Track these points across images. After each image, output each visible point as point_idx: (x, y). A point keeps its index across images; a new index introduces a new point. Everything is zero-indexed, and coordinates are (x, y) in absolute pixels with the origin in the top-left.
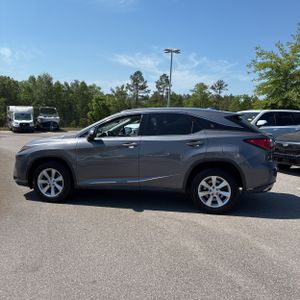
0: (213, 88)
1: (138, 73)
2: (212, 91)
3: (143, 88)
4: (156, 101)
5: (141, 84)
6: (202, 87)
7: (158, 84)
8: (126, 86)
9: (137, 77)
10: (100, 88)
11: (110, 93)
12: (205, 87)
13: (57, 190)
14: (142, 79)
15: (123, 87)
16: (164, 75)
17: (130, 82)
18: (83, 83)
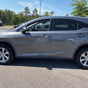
0: (50, 13)
1: (27, 8)
2: (50, 14)
3: (29, 13)
4: (33, 17)
5: (28, 11)
6: (47, 13)
7: (34, 12)
8: (23, 12)
9: (27, 9)
10: (14, 12)
11: (18, 14)
12: (48, 13)
13: (5, 59)
14: (28, 10)
15: (22, 12)
16: (35, 9)
17: (24, 11)
18: (9, 10)
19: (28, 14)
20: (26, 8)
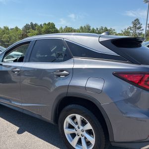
1: (137, 20)
3: (139, 28)
19: (138, 31)
20: (135, 20)
